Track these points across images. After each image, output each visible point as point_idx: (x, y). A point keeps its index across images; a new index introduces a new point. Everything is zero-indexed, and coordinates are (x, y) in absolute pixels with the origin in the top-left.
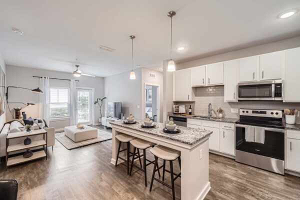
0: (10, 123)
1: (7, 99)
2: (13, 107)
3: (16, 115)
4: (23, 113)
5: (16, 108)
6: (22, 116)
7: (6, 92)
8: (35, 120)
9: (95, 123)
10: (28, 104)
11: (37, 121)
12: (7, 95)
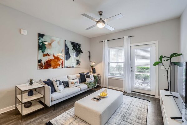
12: (89, 57)
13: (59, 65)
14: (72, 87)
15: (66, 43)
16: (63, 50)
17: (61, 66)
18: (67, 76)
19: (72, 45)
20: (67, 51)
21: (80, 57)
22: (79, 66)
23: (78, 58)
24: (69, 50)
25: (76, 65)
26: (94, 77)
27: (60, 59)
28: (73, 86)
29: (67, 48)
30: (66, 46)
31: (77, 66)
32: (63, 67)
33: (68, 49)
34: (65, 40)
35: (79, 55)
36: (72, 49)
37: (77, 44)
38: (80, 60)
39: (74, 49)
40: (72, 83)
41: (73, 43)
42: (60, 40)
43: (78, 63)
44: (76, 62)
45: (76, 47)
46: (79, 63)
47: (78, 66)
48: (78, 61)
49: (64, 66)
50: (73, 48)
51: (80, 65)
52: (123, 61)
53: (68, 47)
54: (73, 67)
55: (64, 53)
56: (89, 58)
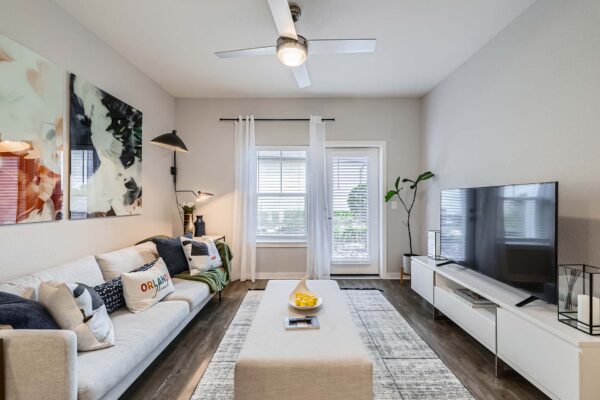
1: (175, 181)
4: (198, 218)
5: (187, 205)
6: (192, 226)
8: (185, 243)
9: (388, 270)
10: (200, 194)
11: (189, 247)
12: (174, 171)
13: (40, 205)
14: (146, 304)
15: (78, 91)
16: (60, 125)
17: (47, 209)
18: (98, 260)
19: (105, 111)
20: (83, 131)
21: (139, 169)
22: (137, 208)
23: (130, 173)
24: (94, 129)
25: (125, 203)
26: (217, 246)
27: (43, 169)
28: (149, 301)
29: (80, 117)
30: (75, 105)
31: (130, 208)
32: (59, 217)
33: (87, 122)
34: (72, 77)
35: (136, 159)
36: (107, 130)
37: (129, 109)
38: (139, 185)
39: (114, 128)
40: (145, 287)
41: (108, 100)
42: (40, 65)
43: (133, 193)
44: (125, 190)
45: (125, 122)
46: (137, 194)
47: (133, 209)
48: (130, 185)
49: (64, 210)
50: (109, 122)
51: (139, 204)
52: (303, 190)
53: (87, 112)
54: (111, 213)
55: (63, 140)
56: (171, 177)
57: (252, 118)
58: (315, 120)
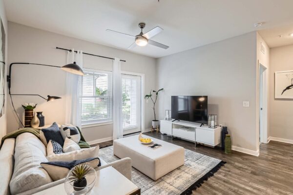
0: (14, 136)
1: (9, 86)
2: (20, 102)
3: (26, 119)
4: (39, 113)
5: (26, 105)
6: (36, 119)
7: (6, 74)
8: (65, 129)
9: (146, 128)
10: (50, 98)
11: (68, 130)
57: (82, 52)
58: (117, 60)
